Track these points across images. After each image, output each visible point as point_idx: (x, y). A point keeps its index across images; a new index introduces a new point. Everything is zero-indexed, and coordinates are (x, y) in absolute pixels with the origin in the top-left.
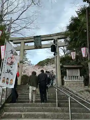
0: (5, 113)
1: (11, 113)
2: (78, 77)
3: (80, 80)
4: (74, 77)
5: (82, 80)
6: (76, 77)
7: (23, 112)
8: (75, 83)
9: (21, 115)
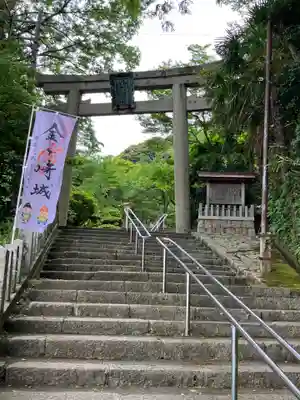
0: (33, 303)
1: (49, 304)
2: (238, 206)
3: (244, 215)
4: (226, 206)
5: (249, 215)
6: (232, 206)
7: (76, 301)
8: (229, 225)
9: (73, 309)
